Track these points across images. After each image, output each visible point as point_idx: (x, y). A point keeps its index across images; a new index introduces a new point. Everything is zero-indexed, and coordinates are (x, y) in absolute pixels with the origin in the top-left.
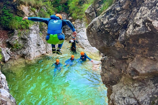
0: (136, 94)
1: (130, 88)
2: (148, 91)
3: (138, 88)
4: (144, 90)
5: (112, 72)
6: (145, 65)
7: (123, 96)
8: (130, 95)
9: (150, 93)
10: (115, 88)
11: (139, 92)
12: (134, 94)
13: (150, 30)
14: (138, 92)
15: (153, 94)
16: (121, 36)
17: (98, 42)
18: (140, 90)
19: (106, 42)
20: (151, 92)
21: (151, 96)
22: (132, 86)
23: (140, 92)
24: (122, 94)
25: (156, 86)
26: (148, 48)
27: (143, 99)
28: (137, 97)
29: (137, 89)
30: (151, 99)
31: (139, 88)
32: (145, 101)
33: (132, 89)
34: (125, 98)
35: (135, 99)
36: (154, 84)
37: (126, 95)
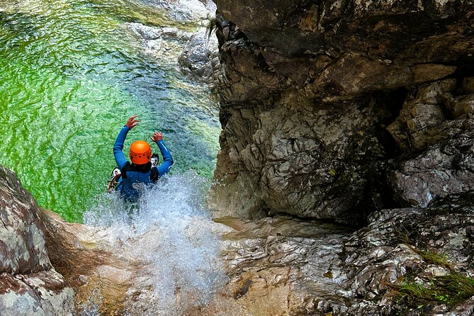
0: (320, 130)
1: (305, 118)
2: (345, 125)
3: (323, 119)
4: (338, 123)
5: (258, 82)
6: (362, 75)
7: (292, 136)
8: (307, 134)
9: (350, 128)
10: (268, 119)
11: (327, 126)
12: (314, 132)
13: (422, 9)
14: (324, 126)
15: (355, 129)
16: (331, 8)
17: (252, 11)
18: (327, 122)
19: (277, 14)
20: (352, 125)
21: (350, 134)
22: (312, 115)
23: (329, 127)
24: (288, 132)
25: (364, 114)
26: (388, 42)
27: (334, 140)
28: (320, 137)
29: (321, 121)
30: (351, 139)
31: (326, 118)
32: (339, 143)
33: (311, 122)
34: (294, 139)
35: (317, 140)
36: (360, 109)
37: (297, 135)
